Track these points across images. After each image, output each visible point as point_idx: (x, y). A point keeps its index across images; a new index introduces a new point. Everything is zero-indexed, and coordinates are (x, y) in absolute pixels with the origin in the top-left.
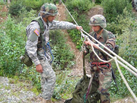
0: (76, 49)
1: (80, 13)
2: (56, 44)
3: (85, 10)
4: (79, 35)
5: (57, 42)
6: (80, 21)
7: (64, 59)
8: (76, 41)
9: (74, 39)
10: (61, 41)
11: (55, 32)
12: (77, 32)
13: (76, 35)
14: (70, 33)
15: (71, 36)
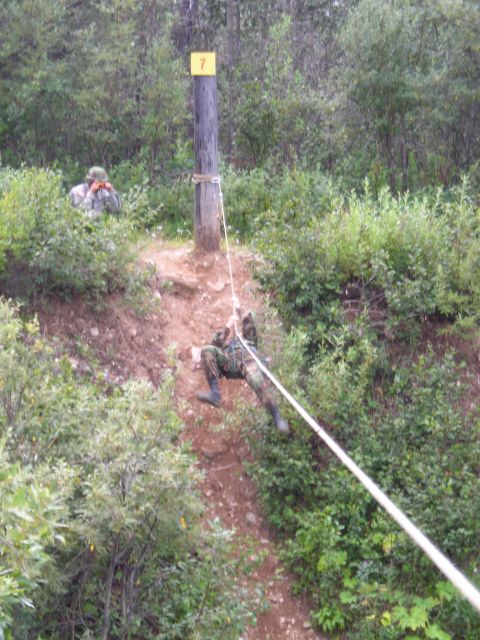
1: (400, 345)
3: (447, 310)
4: (386, 561)
5: (152, 623)
6: (399, 423)
8: (355, 625)
9: (331, 605)
10: (197, 621)
11: (144, 525)
12: (364, 531)
13: (352, 560)
14: (290, 541)
15: (302, 569)
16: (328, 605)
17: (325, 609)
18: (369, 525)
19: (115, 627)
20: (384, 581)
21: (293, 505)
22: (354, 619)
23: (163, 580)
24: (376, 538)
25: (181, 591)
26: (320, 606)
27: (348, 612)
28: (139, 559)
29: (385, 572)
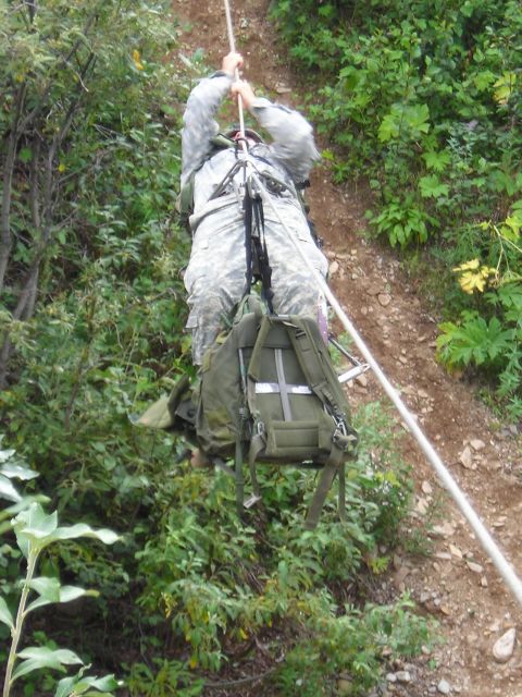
0: (428, 383)
2: (70, 276)
4: (499, 120)
5: (86, 239)
7: (205, 571)
8: (445, 235)
9: (403, 199)
10: (167, 232)
11: (69, 64)
12: (461, 69)
13: (439, 120)
14: (328, 90)
15: (350, 138)
16: (398, 200)
17: (393, 208)
18: (470, 57)
19: (21, 247)
20: (497, 157)
21: (333, 25)
22: (444, 223)
23: (104, 162)
24: (483, 79)
25: (135, 181)
26: (384, 202)
27: (433, 212)
28: (63, 125)
29: (499, 141)
